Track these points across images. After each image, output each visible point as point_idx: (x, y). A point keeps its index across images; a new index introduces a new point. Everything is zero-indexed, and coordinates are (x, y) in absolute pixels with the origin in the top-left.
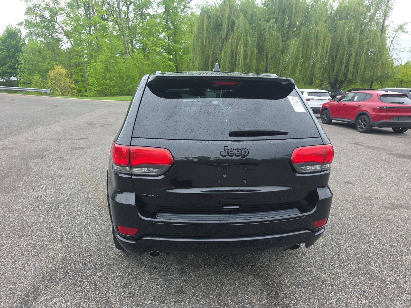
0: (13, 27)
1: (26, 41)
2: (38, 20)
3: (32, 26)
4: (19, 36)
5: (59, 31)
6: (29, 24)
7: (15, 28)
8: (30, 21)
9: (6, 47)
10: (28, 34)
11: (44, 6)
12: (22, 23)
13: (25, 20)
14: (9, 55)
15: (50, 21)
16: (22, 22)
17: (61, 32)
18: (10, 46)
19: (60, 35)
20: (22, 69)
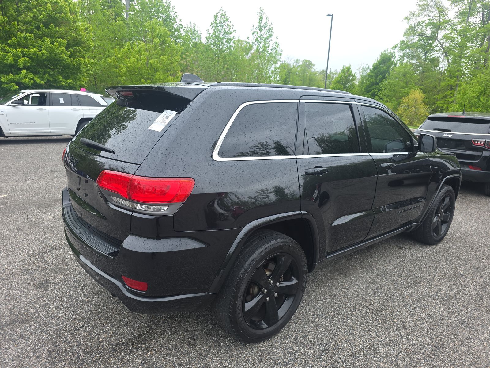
0: (389, 51)
1: (398, 65)
2: (416, 39)
3: (406, 48)
4: (392, 60)
5: (437, 48)
6: (404, 46)
7: (390, 52)
8: (405, 42)
9: (375, 74)
10: (401, 57)
11: (427, 21)
12: (396, 47)
13: (400, 41)
14: (376, 81)
15: (429, 38)
16: (397, 45)
17: (440, 49)
18: (379, 72)
19: (438, 54)
20: (381, 95)
